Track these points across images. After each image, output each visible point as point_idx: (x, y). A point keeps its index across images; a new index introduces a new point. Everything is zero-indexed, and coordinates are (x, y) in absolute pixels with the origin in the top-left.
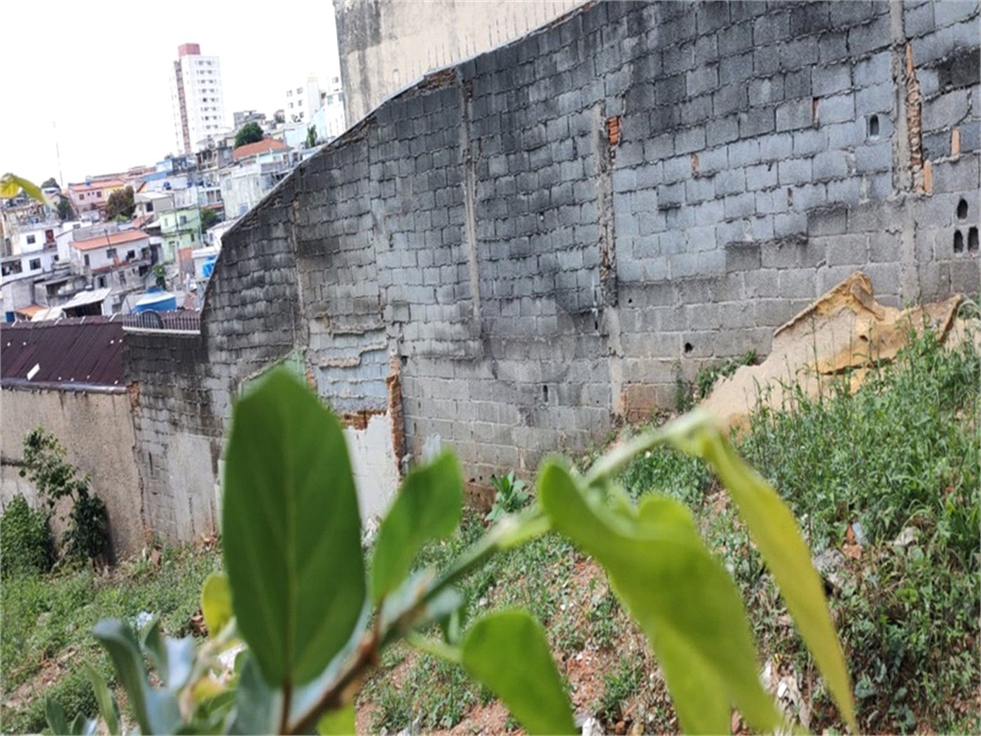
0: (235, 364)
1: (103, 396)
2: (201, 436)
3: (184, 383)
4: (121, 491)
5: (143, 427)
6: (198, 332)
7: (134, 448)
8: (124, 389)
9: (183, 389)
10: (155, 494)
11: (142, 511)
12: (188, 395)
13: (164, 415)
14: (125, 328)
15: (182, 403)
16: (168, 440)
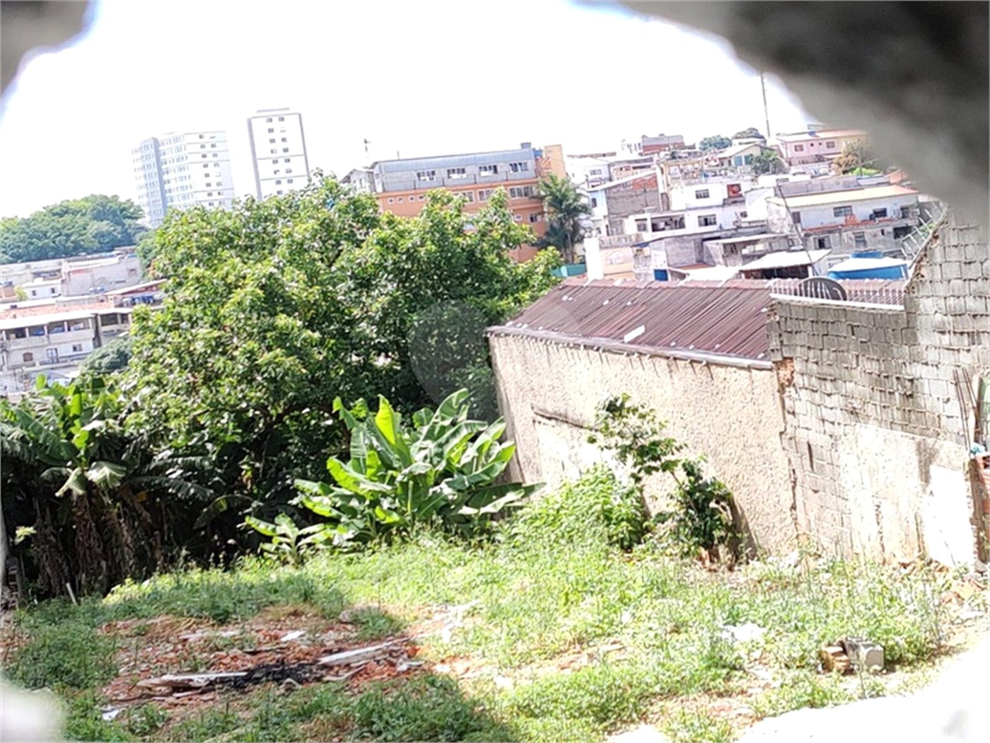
0: (968, 351)
1: (734, 369)
2: (898, 433)
3: (873, 367)
4: (760, 482)
5: (797, 411)
6: (902, 308)
7: (781, 433)
8: (768, 364)
9: (871, 374)
10: (816, 492)
11: (794, 507)
12: (879, 381)
13: (836, 400)
14: (773, 295)
15: (868, 390)
16: (838, 430)
